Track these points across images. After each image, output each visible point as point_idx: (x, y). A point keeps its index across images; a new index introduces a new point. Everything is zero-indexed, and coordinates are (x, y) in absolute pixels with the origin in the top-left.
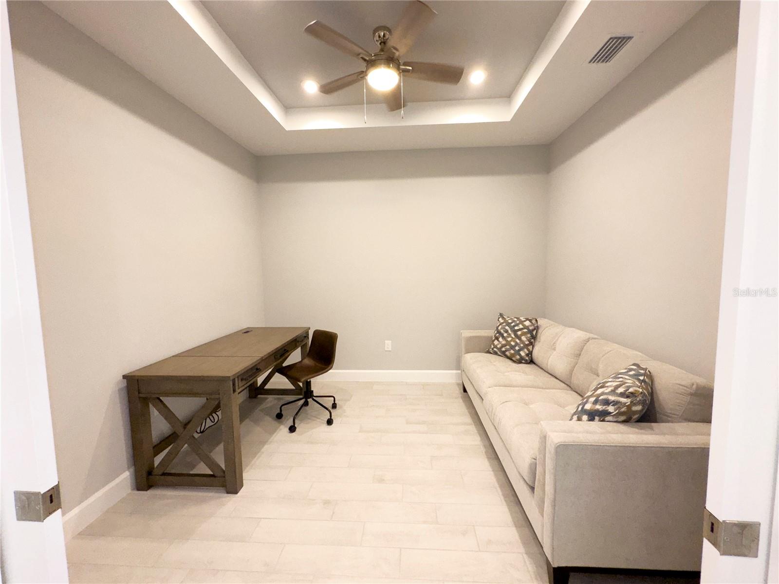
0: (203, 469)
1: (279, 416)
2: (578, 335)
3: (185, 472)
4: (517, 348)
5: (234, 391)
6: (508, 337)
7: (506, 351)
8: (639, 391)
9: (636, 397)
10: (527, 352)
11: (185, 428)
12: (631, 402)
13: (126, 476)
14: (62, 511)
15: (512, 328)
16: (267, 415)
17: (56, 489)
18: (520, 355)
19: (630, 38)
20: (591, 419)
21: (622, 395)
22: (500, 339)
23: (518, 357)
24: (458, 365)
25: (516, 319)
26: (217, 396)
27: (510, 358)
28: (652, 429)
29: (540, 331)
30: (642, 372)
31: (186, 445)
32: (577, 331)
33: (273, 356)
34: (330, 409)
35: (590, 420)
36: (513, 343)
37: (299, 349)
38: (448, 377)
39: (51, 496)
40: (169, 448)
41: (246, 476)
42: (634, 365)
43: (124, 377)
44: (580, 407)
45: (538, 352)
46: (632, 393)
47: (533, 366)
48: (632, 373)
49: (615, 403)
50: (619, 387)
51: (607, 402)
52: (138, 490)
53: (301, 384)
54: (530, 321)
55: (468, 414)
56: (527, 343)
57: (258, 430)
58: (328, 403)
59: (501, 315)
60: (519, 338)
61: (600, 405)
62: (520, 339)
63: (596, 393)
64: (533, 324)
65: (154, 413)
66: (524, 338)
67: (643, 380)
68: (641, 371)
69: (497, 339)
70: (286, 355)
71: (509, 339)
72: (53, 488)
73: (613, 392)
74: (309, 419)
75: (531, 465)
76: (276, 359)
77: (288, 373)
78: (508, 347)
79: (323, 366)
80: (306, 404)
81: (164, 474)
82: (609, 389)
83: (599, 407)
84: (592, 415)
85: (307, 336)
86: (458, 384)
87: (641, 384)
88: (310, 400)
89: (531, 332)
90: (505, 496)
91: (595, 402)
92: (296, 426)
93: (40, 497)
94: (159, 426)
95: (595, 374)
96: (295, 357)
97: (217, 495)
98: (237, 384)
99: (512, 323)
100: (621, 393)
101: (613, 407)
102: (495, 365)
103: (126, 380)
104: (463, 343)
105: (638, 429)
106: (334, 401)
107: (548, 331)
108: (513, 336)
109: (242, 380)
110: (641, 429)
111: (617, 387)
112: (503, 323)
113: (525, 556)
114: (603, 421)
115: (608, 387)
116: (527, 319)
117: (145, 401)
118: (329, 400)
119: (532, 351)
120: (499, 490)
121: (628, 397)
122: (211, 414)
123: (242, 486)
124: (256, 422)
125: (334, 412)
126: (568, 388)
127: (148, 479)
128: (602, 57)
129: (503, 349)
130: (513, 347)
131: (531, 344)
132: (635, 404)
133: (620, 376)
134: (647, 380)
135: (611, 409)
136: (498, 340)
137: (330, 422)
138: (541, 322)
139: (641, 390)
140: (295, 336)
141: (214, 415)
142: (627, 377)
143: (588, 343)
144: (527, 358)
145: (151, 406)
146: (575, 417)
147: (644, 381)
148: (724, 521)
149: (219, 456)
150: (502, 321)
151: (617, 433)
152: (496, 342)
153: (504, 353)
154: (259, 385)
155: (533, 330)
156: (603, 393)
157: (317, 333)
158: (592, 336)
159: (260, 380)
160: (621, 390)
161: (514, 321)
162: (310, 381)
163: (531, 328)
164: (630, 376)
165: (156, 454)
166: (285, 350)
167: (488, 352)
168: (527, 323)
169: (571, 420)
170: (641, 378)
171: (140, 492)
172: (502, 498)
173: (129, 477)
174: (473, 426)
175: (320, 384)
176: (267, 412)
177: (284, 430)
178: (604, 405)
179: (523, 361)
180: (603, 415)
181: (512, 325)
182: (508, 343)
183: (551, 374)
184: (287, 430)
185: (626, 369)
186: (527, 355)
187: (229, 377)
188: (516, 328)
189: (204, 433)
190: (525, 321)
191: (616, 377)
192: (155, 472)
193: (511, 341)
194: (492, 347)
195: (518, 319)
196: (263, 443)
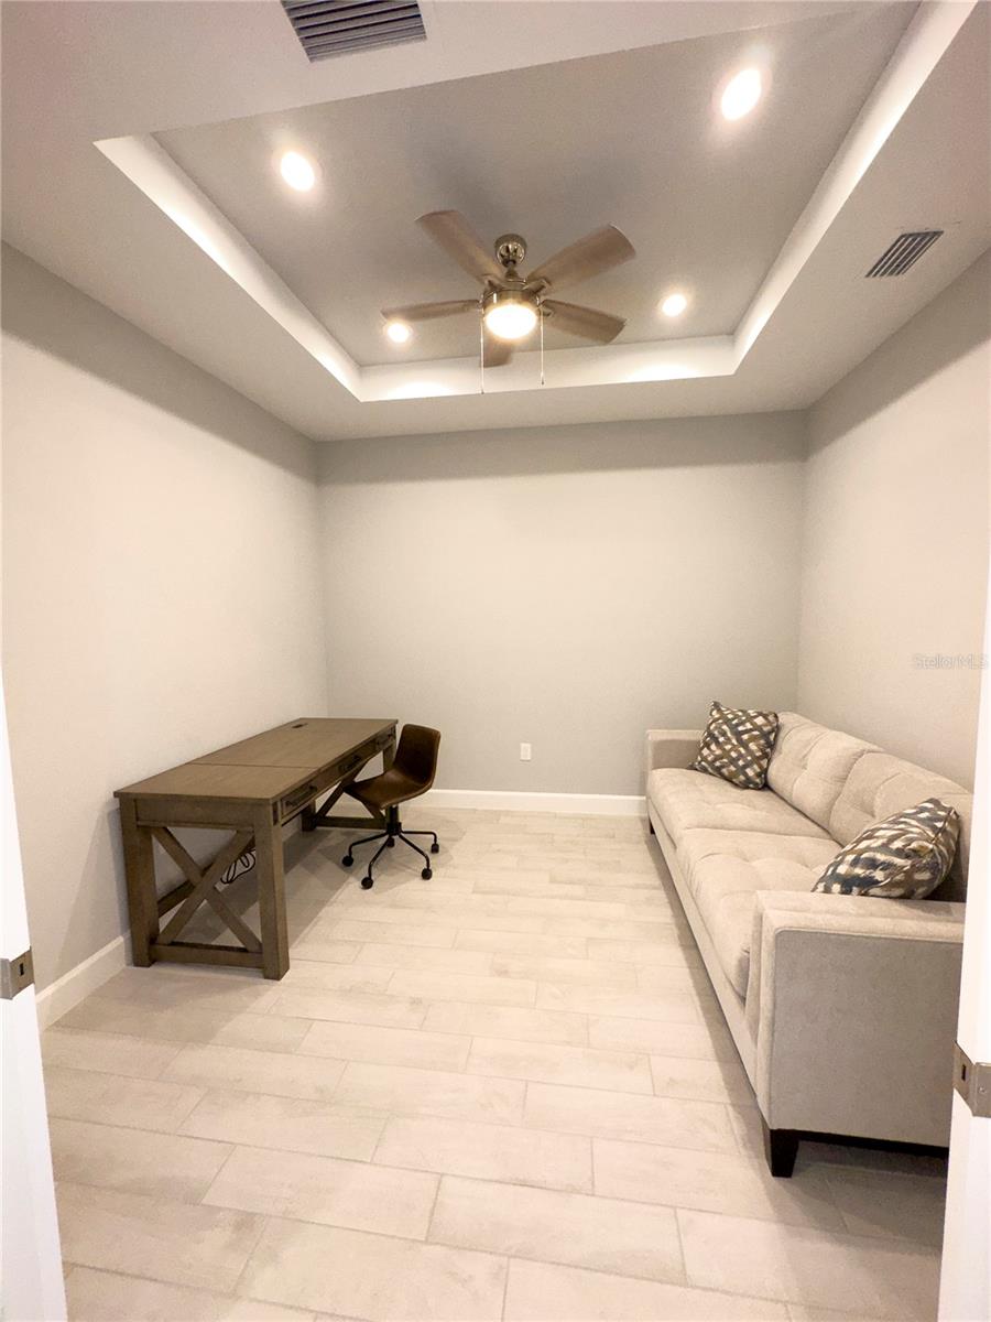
0: (229, 938)
1: (348, 862)
2: (845, 743)
3: (205, 943)
4: (741, 763)
5: (276, 821)
6: (726, 744)
7: (723, 767)
8: (927, 848)
9: (920, 857)
10: (758, 770)
11: (203, 874)
12: (912, 866)
13: (119, 943)
14: (36, 988)
15: (733, 728)
16: (330, 859)
17: (27, 956)
18: (746, 774)
19: (937, 234)
20: (846, 891)
21: (899, 853)
22: (713, 747)
23: (742, 778)
24: (642, 788)
25: (740, 714)
26: (250, 829)
27: (728, 779)
28: (948, 912)
29: (782, 735)
30: (942, 813)
31: (205, 901)
32: (844, 735)
33: (337, 768)
34: (427, 853)
35: (843, 893)
36: (734, 754)
37: (380, 755)
38: (625, 806)
39: (22, 966)
40: (179, 905)
41: (292, 953)
42: (930, 801)
43: (116, 794)
44: (831, 869)
45: (776, 772)
46: (914, 851)
47: (766, 794)
48: (924, 815)
49: (886, 866)
50: (895, 839)
51: (873, 864)
52: (137, 965)
53: (383, 812)
54: (765, 717)
55: (654, 870)
56: (759, 754)
57: (314, 881)
58: (425, 843)
59: (717, 706)
60: (744, 745)
61: (862, 868)
62: (746, 747)
63: (858, 847)
64: (769, 723)
65: (159, 850)
66: (752, 746)
67: (941, 829)
68: (940, 813)
69: (707, 745)
70: (358, 766)
71: (728, 747)
72: (23, 955)
73: (885, 848)
74: (395, 868)
75: (740, 961)
76: (342, 772)
77: (362, 794)
78: (725, 760)
79: (417, 784)
80: (390, 843)
81: (173, 944)
82: (880, 842)
83: (859, 871)
84: (848, 885)
85: (392, 735)
86: (642, 820)
87: (937, 835)
88: (396, 838)
89: (765, 735)
90: (706, 1011)
91: (855, 863)
92: (373, 878)
93: (8, 965)
94: (166, 871)
95: (868, 813)
96: (374, 768)
97: (250, 979)
98: (279, 812)
99: (733, 719)
100: (898, 849)
101: (881, 873)
102: (701, 791)
103: (117, 799)
104: (650, 753)
105: (923, 911)
106: (435, 840)
107: (797, 735)
108: (734, 741)
109: (288, 804)
110: (929, 912)
111: (892, 839)
112: (718, 719)
113: (730, 1109)
114: (865, 894)
115: (877, 837)
116: (760, 714)
117: (146, 831)
118: (425, 839)
119: (766, 770)
120: (696, 999)
121: (907, 857)
122: (243, 854)
123: (288, 968)
124: (313, 869)
125: (434, 859)
126: (825, 834)
127: (149, 949)
128: (890, 266)
129: (718, 764)
130: (733, 761)
131: (766, 755)
132: (919, 870)
133: (903, 820)
134: (949, 829)
135: (879, 875)
136: (709, 748)
137: (426, 874)
138: (783, 718)
139: (931, 846)
140: (373, 734)
141: (248, 855)
142: (914, 822)
143: (860, 760)
144: (758, 780)
145: (154, 840)
146: (821, 887)
147: (943, 830)
148: (978, 1064)
149: (253, 920)
150: (717, 716)
151: (886, 917)
152: (705, 752)
153: (718, 770)
154: (317, 811)
155: (770, 733)
156: (868, 849)
157: (408, 730)
158: (868, 746)
159: (320, 802)
160: (897, 844)
161: (736, 717)
162: (397, 808)
163: (766, 729)
164: (919, 820)
165: (162, 914)
166: (356, 757)
167: (692, 768)
168: (760, 721)
169: (813, 891)
170: (939, 825)
171: (139, 968)
172: (701, 1013)
173: (124, 946)
174: (663, 892)
175: (414, 811)
176: (328, 854)
177: (354, 884)
178: (868, 869)
179: (751, 786)
180: (865, 886)
181: (734, 722)
182: (726, 754)
183: (798, 811)
184: (359, 884)
185: (915, 807)
186: (758, 775)
187: (268, 800)
188: (741, 728)
189: (232, 885)
190: (755, 717)
191: (895, 822)
192: (161, 939)
193: (731, 750)
194: (699, 758)
195: (744, 712)
196: (321, 903)
